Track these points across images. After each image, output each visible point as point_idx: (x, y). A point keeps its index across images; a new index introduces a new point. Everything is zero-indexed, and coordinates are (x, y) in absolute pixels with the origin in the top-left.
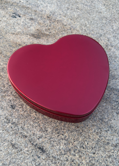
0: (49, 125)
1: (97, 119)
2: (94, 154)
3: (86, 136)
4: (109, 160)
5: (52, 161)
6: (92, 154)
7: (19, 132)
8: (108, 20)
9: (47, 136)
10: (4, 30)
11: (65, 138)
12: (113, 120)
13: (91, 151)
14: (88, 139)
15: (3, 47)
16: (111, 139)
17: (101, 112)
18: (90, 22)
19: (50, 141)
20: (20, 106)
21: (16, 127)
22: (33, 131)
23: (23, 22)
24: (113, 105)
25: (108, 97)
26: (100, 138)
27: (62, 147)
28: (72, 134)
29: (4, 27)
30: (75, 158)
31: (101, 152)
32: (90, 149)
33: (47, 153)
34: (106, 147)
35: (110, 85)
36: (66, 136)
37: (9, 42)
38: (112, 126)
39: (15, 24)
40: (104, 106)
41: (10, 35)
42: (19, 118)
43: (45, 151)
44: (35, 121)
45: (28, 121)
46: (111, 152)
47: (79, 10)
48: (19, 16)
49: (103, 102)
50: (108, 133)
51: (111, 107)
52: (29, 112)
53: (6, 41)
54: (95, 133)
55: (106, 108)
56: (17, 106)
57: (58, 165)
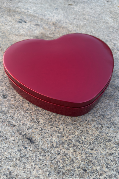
0: (42, 117)
1: (98, 114)
2: (92, 150)
3: (83, 130)
4: (109, 158)
5: (40, 154)
6: (89, 150)
7: (7, 121)
8: (115, 29)
9: (38, 127)
10: (8, 32)
11: (59, 131)
12: (116, 116)
13: (89, 146)
14: (86, 134)
15: (4, 45)
16: (114, 135)
17: (103, 108)
18: (96, 29)
19: (41, 132)
20: (12, 97)
21: (5, 116)
22: (23, 121)
23: (28, 27)
24: (117, 103)
25: (112, 94)
26: (100, 133)
27: (54, 139)
28: (68, 127)
29: (9, 30)
30: (68, 153)
31: (100, 149)
32: (87, 144)
33: (35, 144)
34: (107, 144)
35: (115, 83)
36: (60, 128)
37: (11, 41)
38: (115, 123)
39: (20, 28)
40: (106, 103)
41: (13, 36)
42: (9, 107)
43: (34, 141)
44: (27, 111)
45: (19, 111)
46: (112, 149)
47: (85, 21)
48: (25, 22)
49: (106, 98)
50: (110, 129)
51: (114, 104)
52: (21, 103)
53: (9, 40)
54: (95, 128)
55: (109, 105)
56: (9, 96)
57: (48, 158)
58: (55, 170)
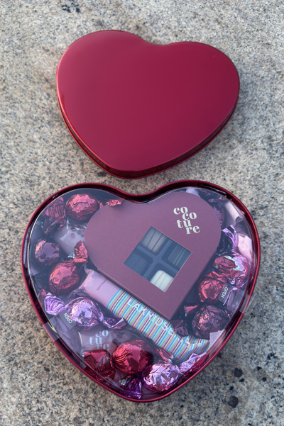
15: (12, 77)
23: (79, 26)
29: (36, 29)
37: (29, 68)
48: (78, 10)
57: (4, 334)
58: (7, 355)
